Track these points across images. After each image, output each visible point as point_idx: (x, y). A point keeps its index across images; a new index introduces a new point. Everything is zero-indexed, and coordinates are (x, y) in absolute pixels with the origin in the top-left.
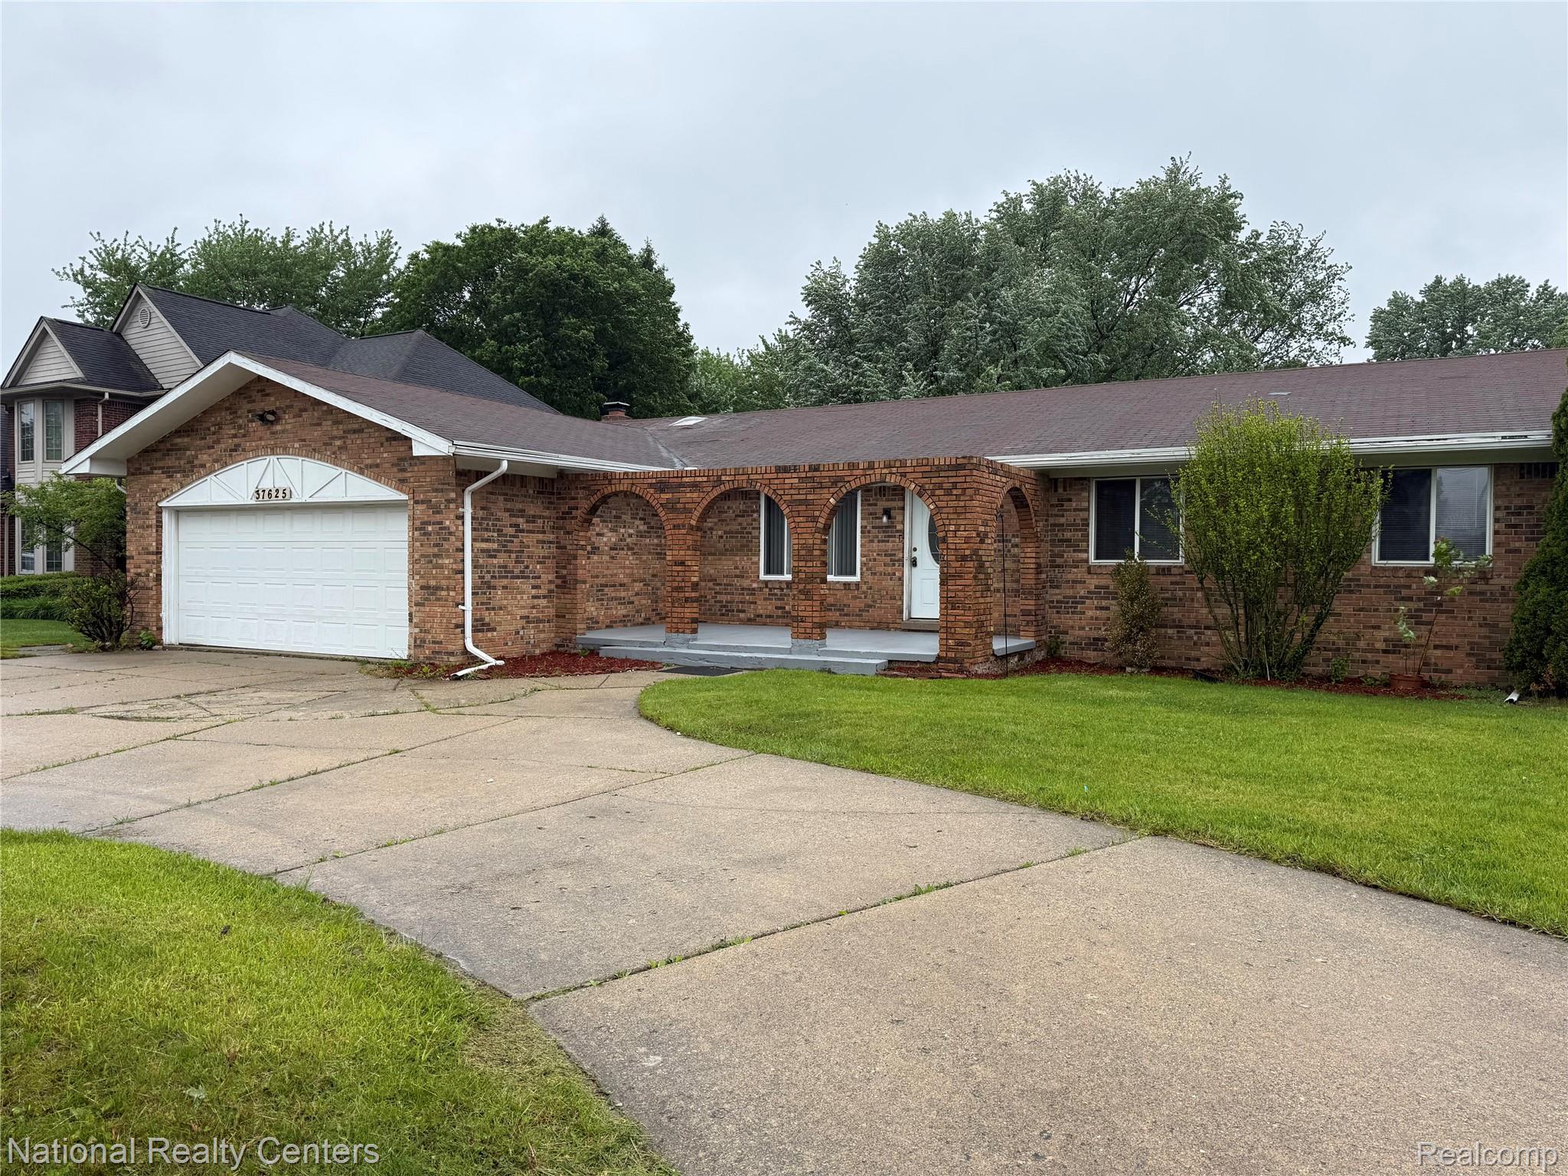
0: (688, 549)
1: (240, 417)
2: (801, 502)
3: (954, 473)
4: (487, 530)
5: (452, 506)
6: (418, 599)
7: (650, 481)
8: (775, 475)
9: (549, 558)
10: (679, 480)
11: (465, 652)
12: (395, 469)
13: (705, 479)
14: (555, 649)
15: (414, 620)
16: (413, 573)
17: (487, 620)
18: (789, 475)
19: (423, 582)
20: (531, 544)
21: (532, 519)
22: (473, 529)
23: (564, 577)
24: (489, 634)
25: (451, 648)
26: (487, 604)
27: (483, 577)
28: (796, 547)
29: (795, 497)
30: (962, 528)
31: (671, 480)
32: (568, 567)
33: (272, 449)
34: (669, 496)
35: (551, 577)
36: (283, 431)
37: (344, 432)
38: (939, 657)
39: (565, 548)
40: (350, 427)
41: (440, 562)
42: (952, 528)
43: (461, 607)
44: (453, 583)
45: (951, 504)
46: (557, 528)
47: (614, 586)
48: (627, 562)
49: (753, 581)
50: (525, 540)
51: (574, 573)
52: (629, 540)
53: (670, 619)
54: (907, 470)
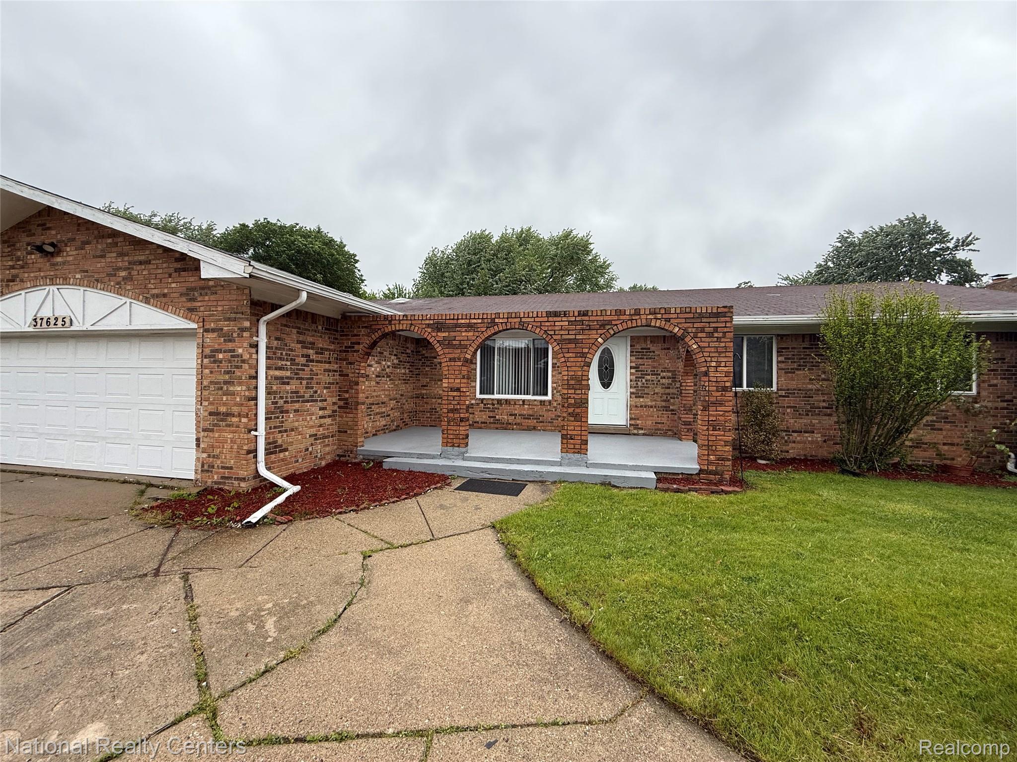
0: (464, 378)
1: (19, 250)
2: (570, 341)
3: (715, 320)
4: (281, 359)
5: (246, 334)
6: (207, 424)
7: (427, 322)
8: (546, 319)
9: (333, 384)
10: (455, 321)
11: (257, 475)
12: (184, 299)
13: (480, 321)
14: (337, 458)
15: (202, 446)
16: (201, 400)
17: (280, 442)
18: (559, 319)
19: (211, 408)
20: (319, 372)
21: (320, 351)
22: (268, 358)
23: (346, 399)
24: (282, 455)
25: (243, 473)
26: (279, 427)
27: (276, 403)
28: (566, 378)
29: (565, 337)
30: (723, 364)
31: (447, 322)
32: (350, 391)
33: (51, 280)
34: (444, 334)
35: (334, 400)
36: (64, 263)
37: (130, 263)
38: (701, 470)
39: (348, 375)
40: (136, 258)
41: (231, 388)
42: (714, 364)
43: (253, 433)
44: (245, 410)
45: (712, 344)
46: (340, 359)
47: (378, 404)
48: (386, 386)
49: (472, 399)
50: (314, 369)
51: (356, 396)
52: (387, 370)
53: (446, 435)
54: (672, 316)
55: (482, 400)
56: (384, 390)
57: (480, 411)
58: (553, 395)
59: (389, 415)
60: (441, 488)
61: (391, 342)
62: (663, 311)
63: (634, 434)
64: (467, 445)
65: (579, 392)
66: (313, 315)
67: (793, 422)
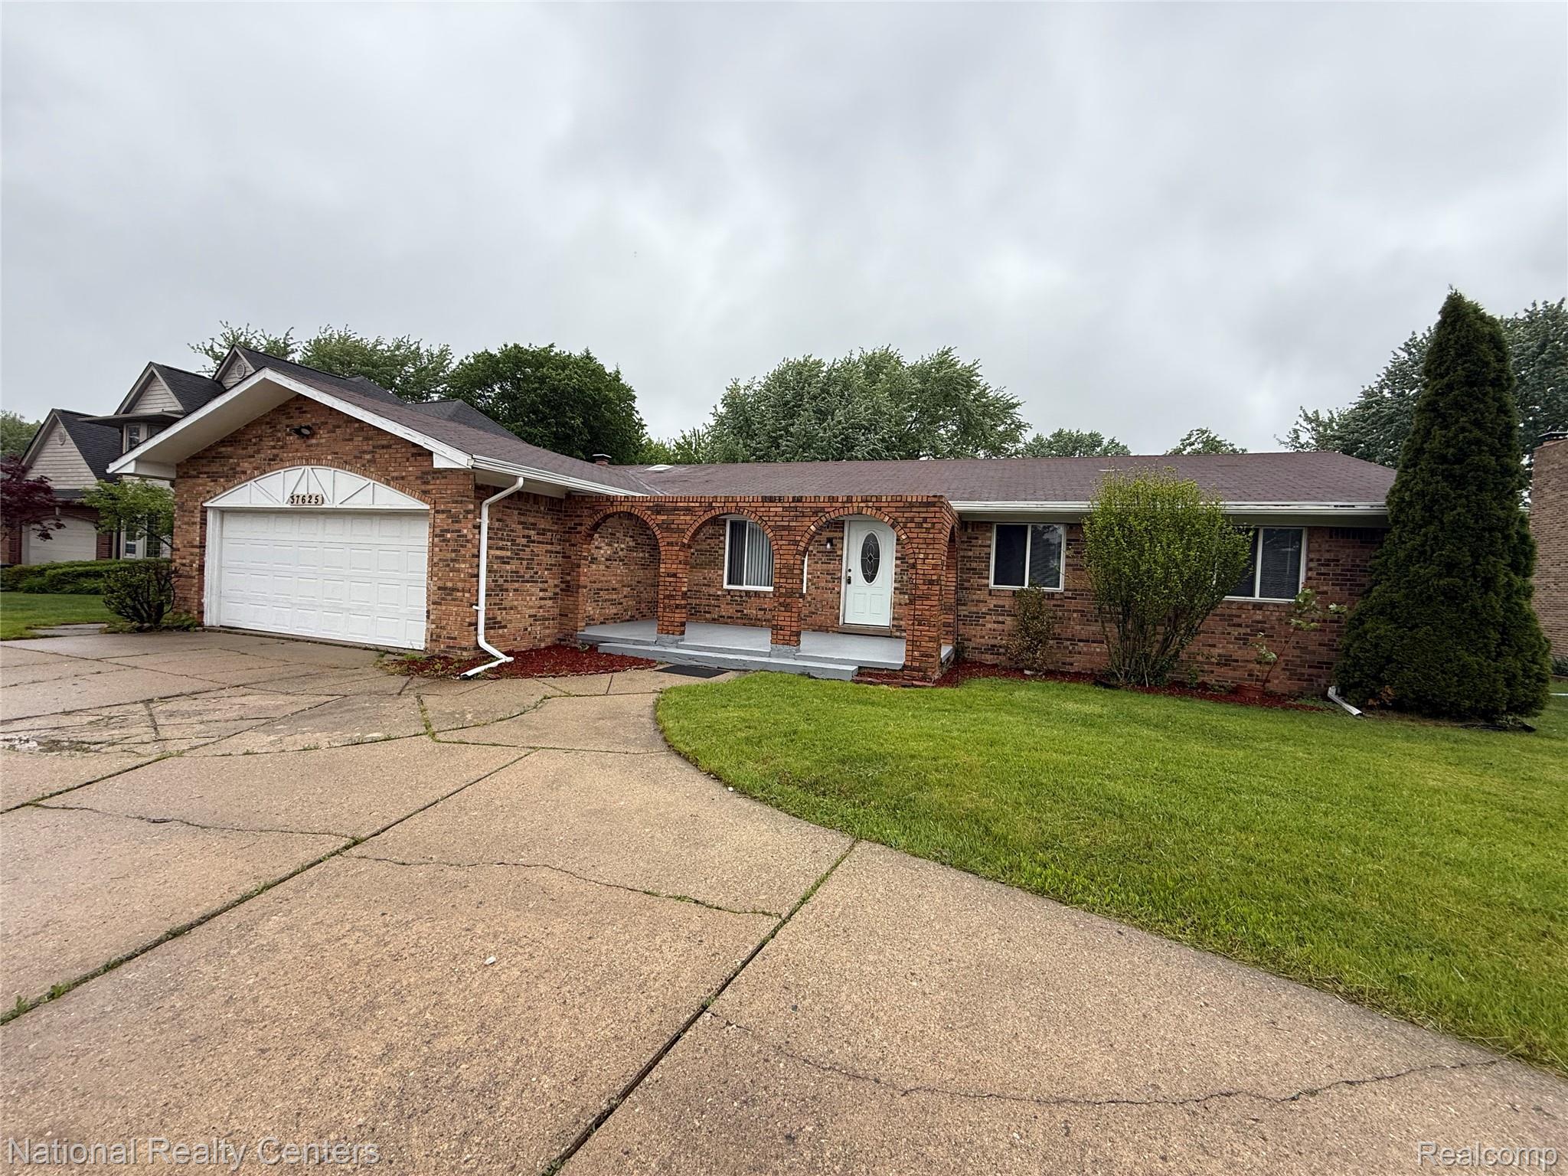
0: (680, 563)
1: (279, 431)
2: (784, 528)
3: (925, 510)
4: (502, 539)
5: (470, 516)
6: (435, 598)
7: (647, 504)
8: (761, 504)
9: (555, 565)
10: (674, 504)
11: (477, 647)
12: (419, 482)
13: (698, 504)
14: (558, 642)
15: (432, 617)
16: (431, 575)
17: (499, 619)
18: (774, 504)
19: (440, 584)
20: (540, 553)
21: (542, 532)
22: (489, 538)
23: (568, 582)
24: (500, 631)
25: (465, 644)
26: (498, 604)
27: (497, 581)
28: (778, 566)
29: (778, 523)
30: (931, 556)
31: (667, 504)
32: (572, 573)
33: (307, 460)
34: (665, 517)
35: (557, 582)
36: (317, 445)
37: (374, 447)
38: (905, 666)
39: (570, 557)
40: (379, 442)
41: (457, 566)
42: (922, 556)
43: (474, 607)
44: (468, 585)
45: (922, 535)
46: (564, 541)
47: (608, 590)
48: (619, 571)
49: (719, 590)
50: (535, 550)
51: (576, 578)
52: (621, 553)
53: (661, 623)
54: (883, 504)
55: (729, 591)
56: (616, 575)
57: (727, 604)
59: (622, 603)
61: (626, 522)
62: (874, 499)
63: (897, 637)
64: (683, 633)
65: (790, 581)
66: (536, 496)
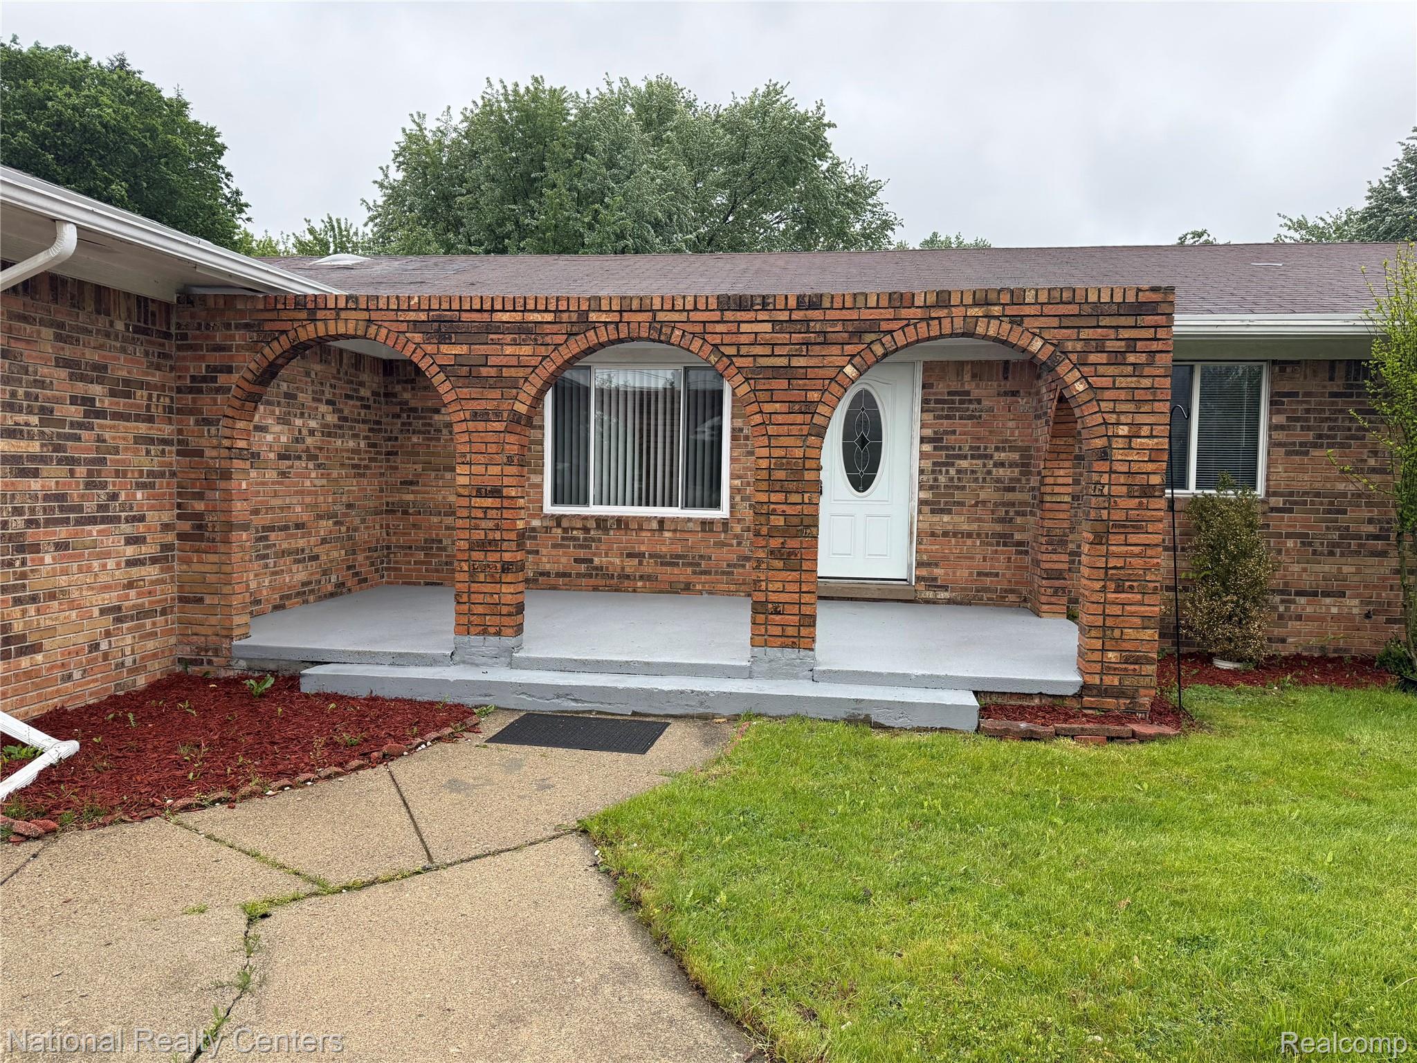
0: (510, 461)
2: (776, 373)
3: (1130, 321)
7: (412, 316)
8: (716, 316)
9: (162, 475)
10: (486, 316)
13: (549, 317)
14: (179, 669)
18: (750, 315)
20: (121, 444)
21: (124, 389)
23: (198, 516)
28: (764, 464)
29: (763, 362)
30: (1145, 431)
31: (465, 317)
32: (209, 494)
34: (457, 350)
35: (167, 517)
38: (1085, 688)
39: (200, 453)
42: (1123, 430)
45: (1121, 382)
46: (180, 411)
47: (286, 528)
48: (308, 483)
49: (533, 516)
50: (107, 436)
51: (224, 506)
52: (309, 440)
53: (466, 607)
54: (1027, 310)
55: (558, 519)
56: (301, 493)
57: (555, 546)
58: (732, 506)
59: (316, 558)
60: (452, 738)
61: (318, 367)
62: (1005, 298)
63: (927, 602)
64: (519, 629)
65: (795, 498)
66: (100, 290)
67: (1297, 571)
